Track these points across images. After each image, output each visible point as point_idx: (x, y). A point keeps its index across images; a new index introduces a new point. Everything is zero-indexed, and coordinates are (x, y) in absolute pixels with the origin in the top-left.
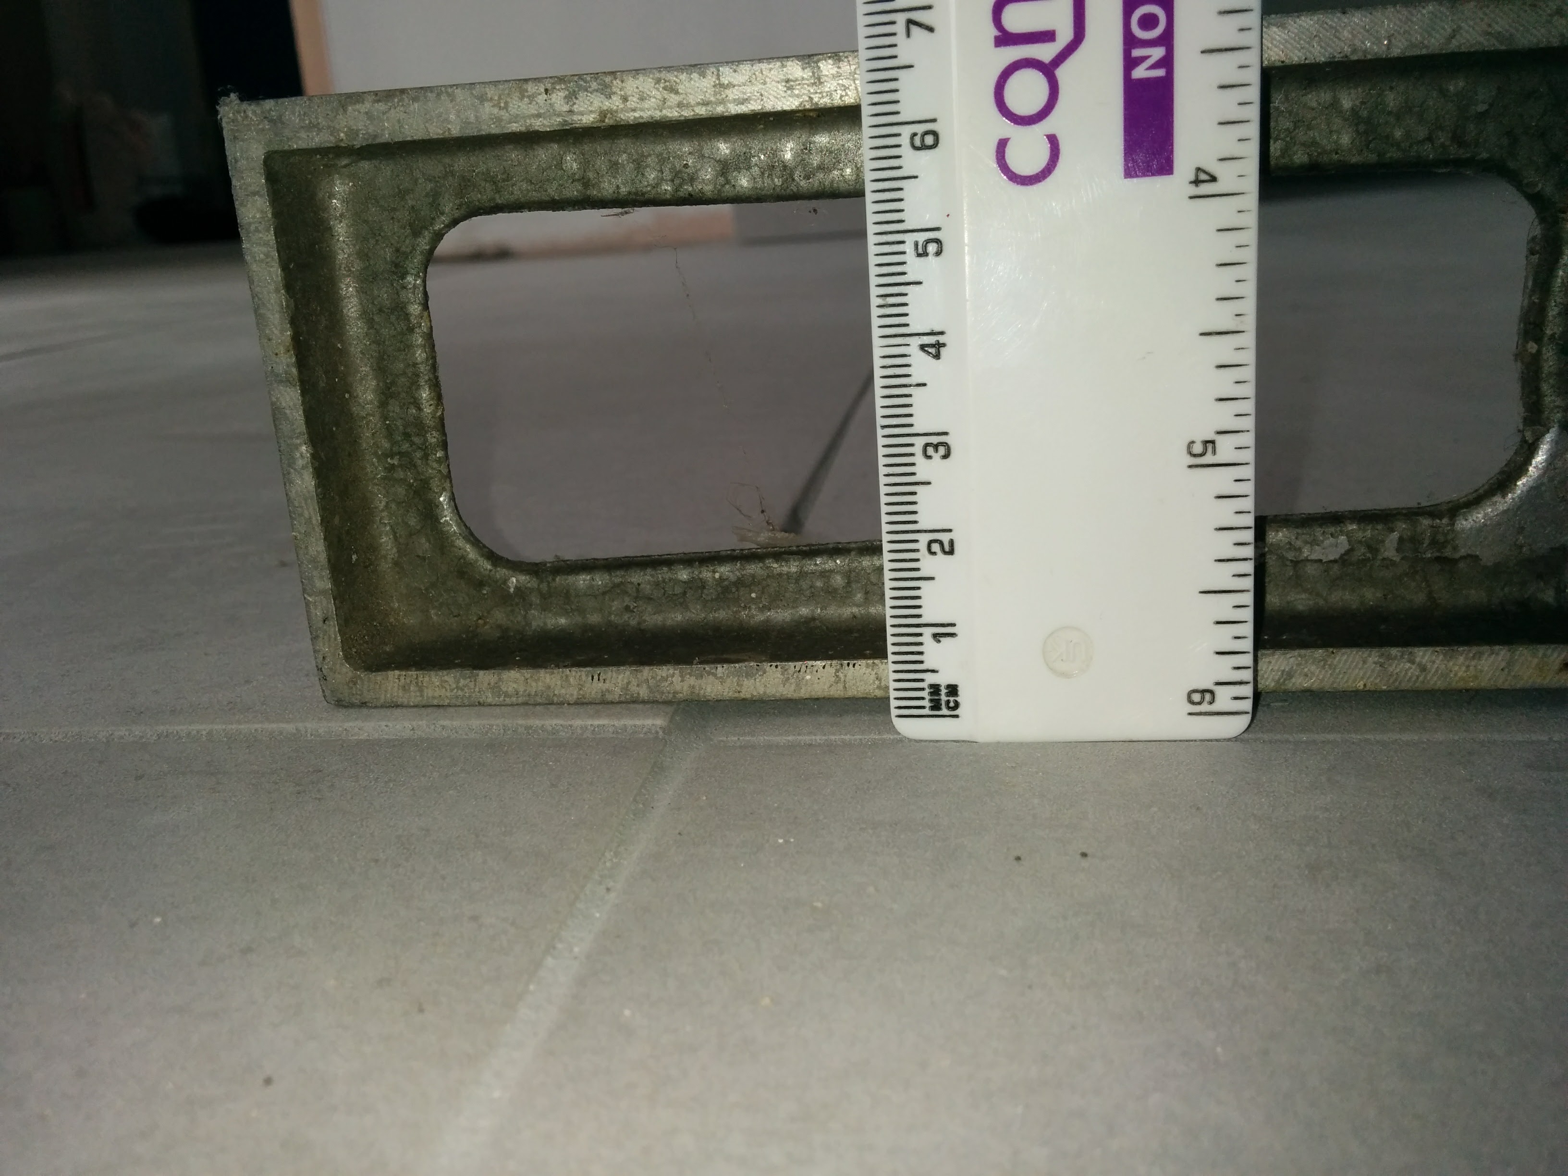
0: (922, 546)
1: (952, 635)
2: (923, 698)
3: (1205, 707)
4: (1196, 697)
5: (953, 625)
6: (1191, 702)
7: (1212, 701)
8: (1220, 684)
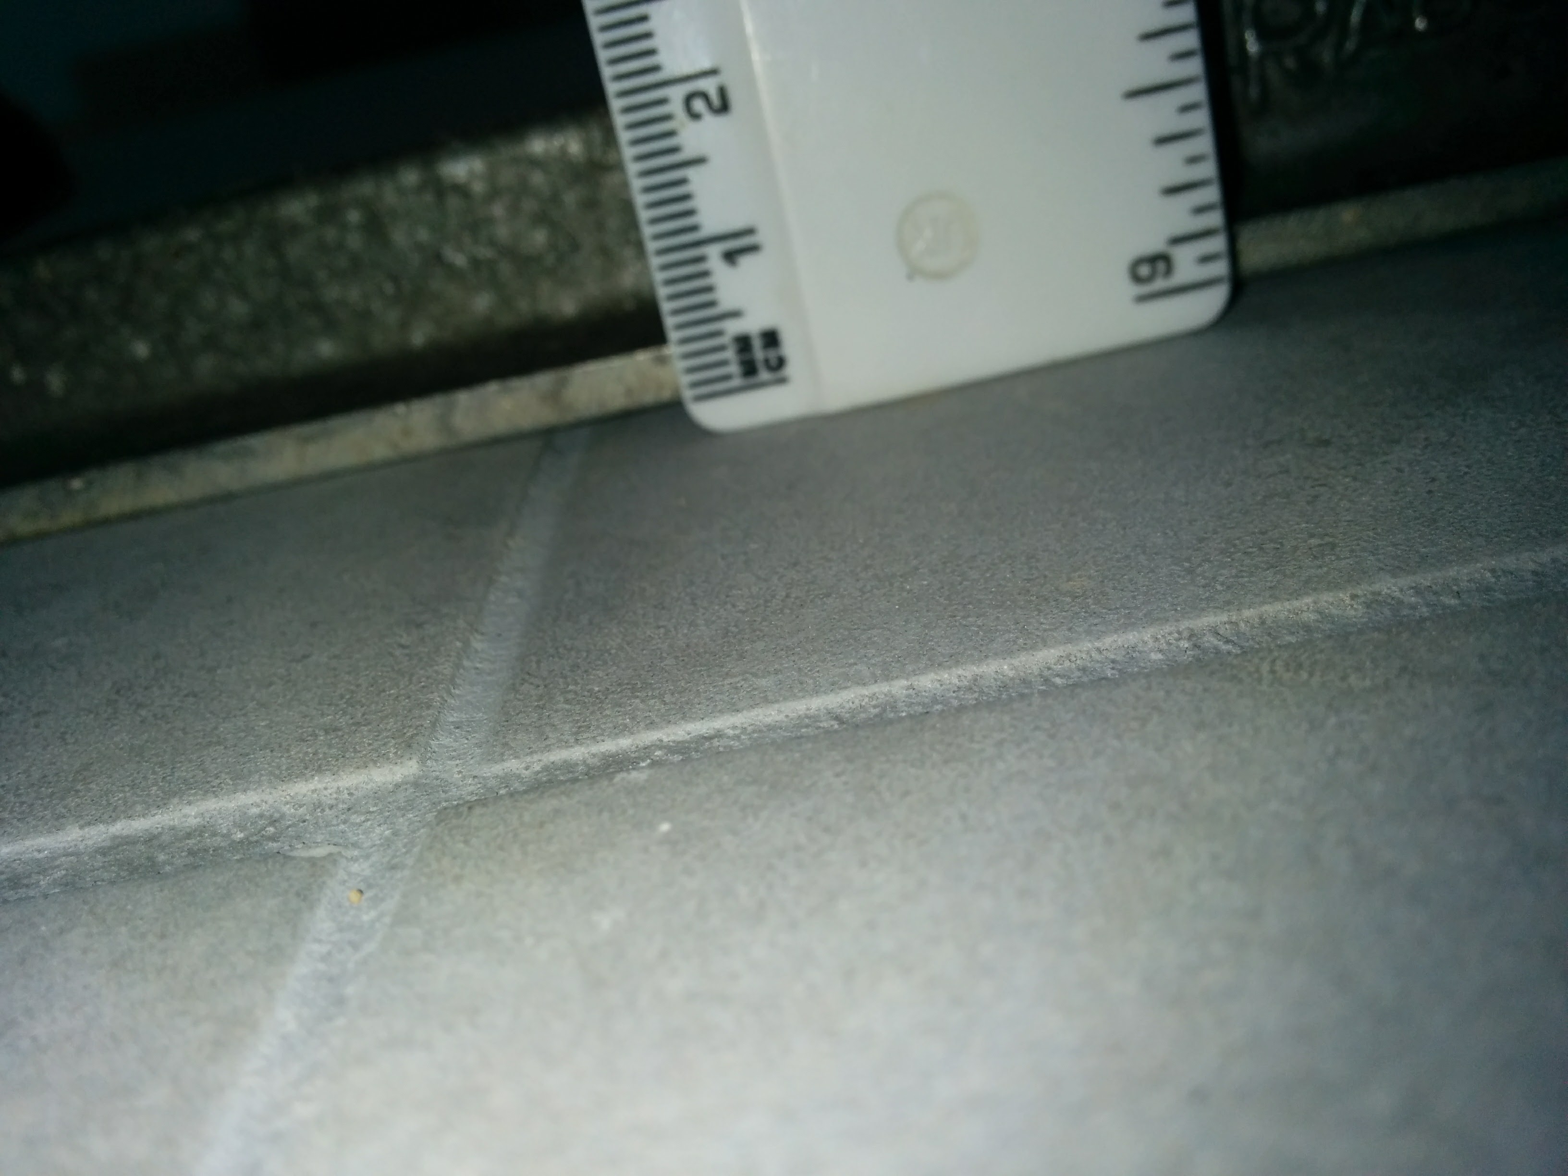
0: (676, 106)
1: (753, 249)
2: (725, 363)
3: (1159, 284)
4: (1144, 270)
5: (749, 231)
6: (1137, 279)
7: (1169, 271)
8: (1177, 241)
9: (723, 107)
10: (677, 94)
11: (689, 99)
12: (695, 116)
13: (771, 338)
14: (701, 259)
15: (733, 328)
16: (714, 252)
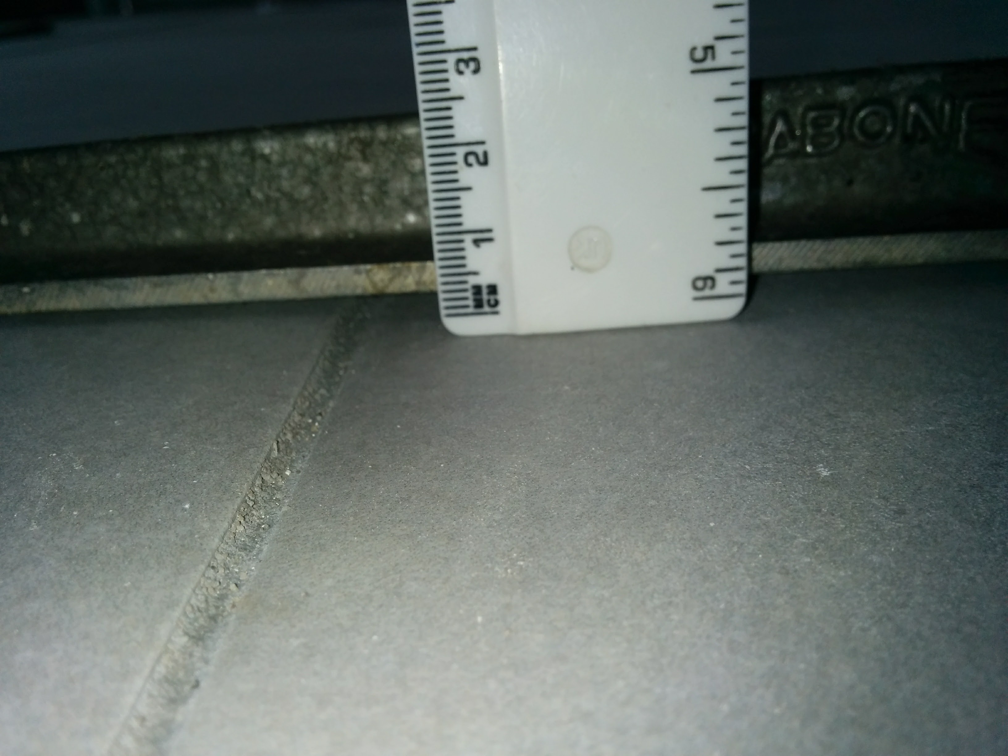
0: (459, 158)
1: (490, 240)
2: (466, 299)
3: (707, 292)
4: (700, 284)
5: (489, 231)
6: (695, 288)
7: (713, 286)
8: (719, 271)
9: (485, 163)
10: (461, 152)
11: (467, 155)
12: (469, 165)
13: (493, 289)
14: (461, 241)
15: (473, 280)
16: (468, 238)
